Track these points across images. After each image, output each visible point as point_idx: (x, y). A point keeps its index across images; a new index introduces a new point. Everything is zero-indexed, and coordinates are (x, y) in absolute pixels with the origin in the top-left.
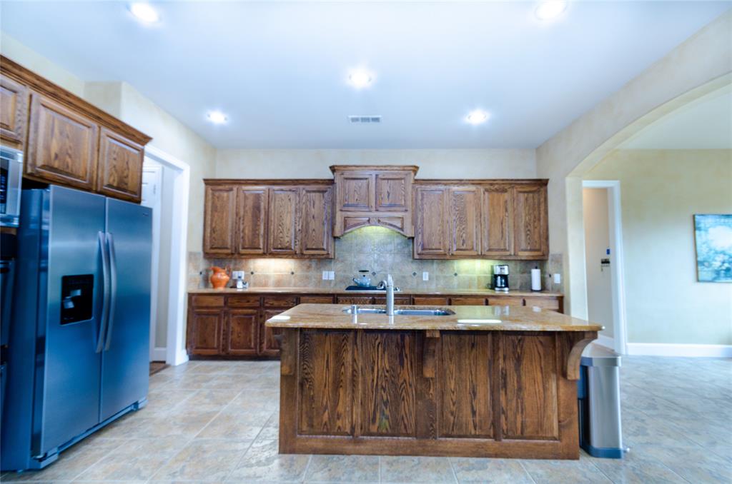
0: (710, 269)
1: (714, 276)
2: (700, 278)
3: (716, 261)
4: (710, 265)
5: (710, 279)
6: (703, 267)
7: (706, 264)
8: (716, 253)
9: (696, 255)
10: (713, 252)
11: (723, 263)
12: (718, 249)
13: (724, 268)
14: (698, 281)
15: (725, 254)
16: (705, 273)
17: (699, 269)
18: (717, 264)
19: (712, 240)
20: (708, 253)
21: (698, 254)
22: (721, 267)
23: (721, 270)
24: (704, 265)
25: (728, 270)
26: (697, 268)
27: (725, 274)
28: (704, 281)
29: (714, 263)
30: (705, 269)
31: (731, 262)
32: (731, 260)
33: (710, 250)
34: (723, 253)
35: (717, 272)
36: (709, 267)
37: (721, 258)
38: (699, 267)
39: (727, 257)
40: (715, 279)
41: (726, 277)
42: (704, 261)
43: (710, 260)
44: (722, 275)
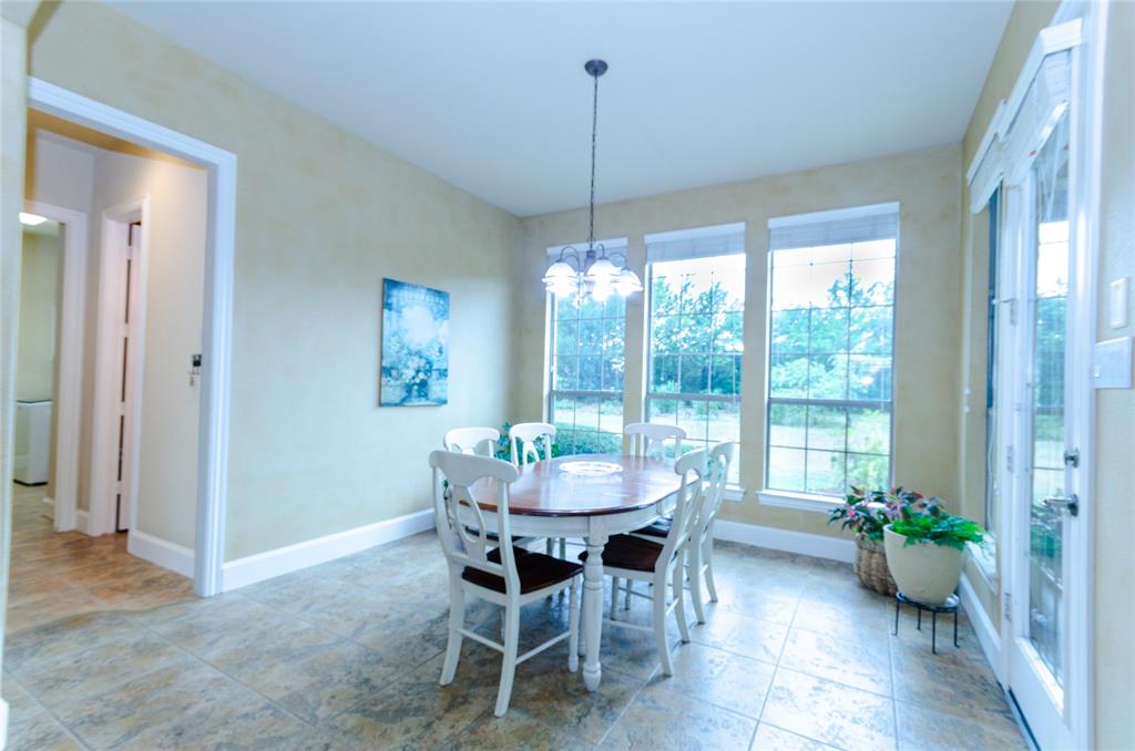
0: (399, 382)
1: (404, 394)
2: (383, 402)
3: (408, 367)
4: (400, 375)
5: (397, 402)
6: (389, 378)
7: (394, 373)
8: (410, 354)
9: (382, 356)
10: (405, 351)
11: (418, 372)
12: (414, 347)
13: (417, 381)
14: (381, 405)
15: (421, 357)
16: (393, 392)
17: (383, 383)
18: (410, 373)
19: (406, 330)
20: (397, 353)
21: (384, 354)
22: (413, 378)
23: (413, 385)
24: (390, 375)
25: (423, 384)
26: (380, 380)
27: (418, 391)
28: (389, 405)
29: (405, 371)
30: (392, 382)
31: (428, 371)
32: (428, 366)
33: (402, 348)
34: (419, 354)
35: (409, 388)
36: (397, 379)
37: (415, 363)
38: (383, 379)
39: (423, 362)
40: (404, 400)
41: (420, 396)
42: (392, 368)
43: (400, 367)
44: (415, 393)
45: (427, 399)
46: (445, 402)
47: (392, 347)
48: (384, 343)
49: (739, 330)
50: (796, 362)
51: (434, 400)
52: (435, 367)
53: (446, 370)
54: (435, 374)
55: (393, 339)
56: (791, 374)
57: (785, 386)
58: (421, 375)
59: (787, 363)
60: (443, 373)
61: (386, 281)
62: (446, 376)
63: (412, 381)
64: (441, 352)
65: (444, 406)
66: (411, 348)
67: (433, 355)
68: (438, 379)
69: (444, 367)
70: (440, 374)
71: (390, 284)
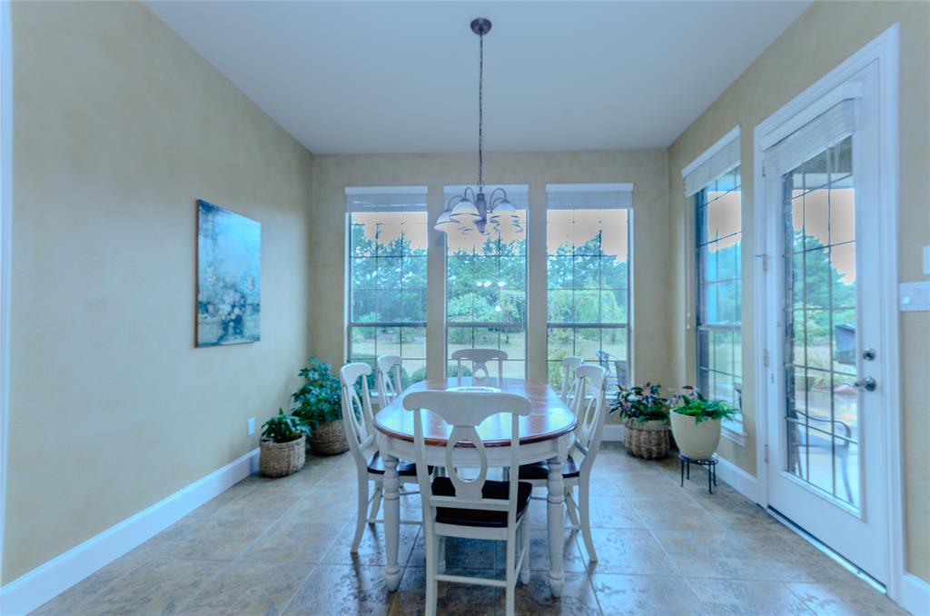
0: (215, 319)
1: (221, 332)
2: (200, 341)
3: (224, 302)
4: (217, 311)
5: (215, 341)
6: (206, 315)
7: (211, 308)
8: (226, 287)
9: (197, 291)
10: (221, 284)
11: (234, 306)
12: (229, 280)
13: (233, 317)
14: (197, 345)
15: (236, 291)
16: (209, 331)
17: (200, 320)
18: (226, 308)
19: (222, 260)
20: (213, 285)
21: (201, 288)
22: (229, 314)
23: (229, 322)
24: (207, 311)
25: (239, 320)
26: (196, 317)
27: (235, 328)
28: (207, 345)
29: (221, 306)
30: (209, 319)
31: (243, 306)
32: (242, 301)
33: (218, 280)
34: (234, 287)
35: (225, 325)
36: (214, 316)
37: (230, 297)
38: (200, 315)
39: (238, 296)
40: (221, 338)
41: (236, 333)
42: (208, 303)
43: (217, 301)
44: (231, 330)
45: (243, 337)
46: (258, 339)
47: (207, 278)
48: (201, 275)
49: (423, 271)
50: (466, 296)
51: (248, 338)
52: (249, 301)
53: (258, 305)
54: (249, 309)
55: (209, 270)
56: (464, 305)
57: (460, 314)
58: (237, 311)
59: (460, 297)
60: (256, 308)
61: (200, 203)
62: (258, 311)
63: (229, 318)
64: (253, 285)
65: (257, 343)
66: (227, 280)
67: (246, 287)
68: (252, 315)
69: (256, 302)
70: (253, 309)
71: (203, 207)
